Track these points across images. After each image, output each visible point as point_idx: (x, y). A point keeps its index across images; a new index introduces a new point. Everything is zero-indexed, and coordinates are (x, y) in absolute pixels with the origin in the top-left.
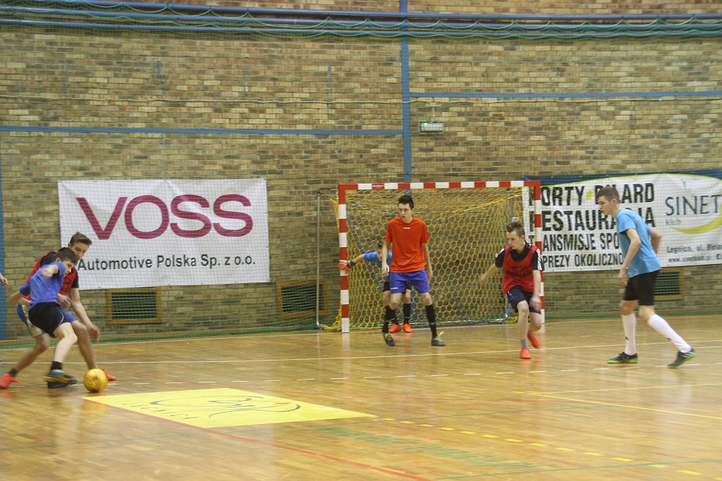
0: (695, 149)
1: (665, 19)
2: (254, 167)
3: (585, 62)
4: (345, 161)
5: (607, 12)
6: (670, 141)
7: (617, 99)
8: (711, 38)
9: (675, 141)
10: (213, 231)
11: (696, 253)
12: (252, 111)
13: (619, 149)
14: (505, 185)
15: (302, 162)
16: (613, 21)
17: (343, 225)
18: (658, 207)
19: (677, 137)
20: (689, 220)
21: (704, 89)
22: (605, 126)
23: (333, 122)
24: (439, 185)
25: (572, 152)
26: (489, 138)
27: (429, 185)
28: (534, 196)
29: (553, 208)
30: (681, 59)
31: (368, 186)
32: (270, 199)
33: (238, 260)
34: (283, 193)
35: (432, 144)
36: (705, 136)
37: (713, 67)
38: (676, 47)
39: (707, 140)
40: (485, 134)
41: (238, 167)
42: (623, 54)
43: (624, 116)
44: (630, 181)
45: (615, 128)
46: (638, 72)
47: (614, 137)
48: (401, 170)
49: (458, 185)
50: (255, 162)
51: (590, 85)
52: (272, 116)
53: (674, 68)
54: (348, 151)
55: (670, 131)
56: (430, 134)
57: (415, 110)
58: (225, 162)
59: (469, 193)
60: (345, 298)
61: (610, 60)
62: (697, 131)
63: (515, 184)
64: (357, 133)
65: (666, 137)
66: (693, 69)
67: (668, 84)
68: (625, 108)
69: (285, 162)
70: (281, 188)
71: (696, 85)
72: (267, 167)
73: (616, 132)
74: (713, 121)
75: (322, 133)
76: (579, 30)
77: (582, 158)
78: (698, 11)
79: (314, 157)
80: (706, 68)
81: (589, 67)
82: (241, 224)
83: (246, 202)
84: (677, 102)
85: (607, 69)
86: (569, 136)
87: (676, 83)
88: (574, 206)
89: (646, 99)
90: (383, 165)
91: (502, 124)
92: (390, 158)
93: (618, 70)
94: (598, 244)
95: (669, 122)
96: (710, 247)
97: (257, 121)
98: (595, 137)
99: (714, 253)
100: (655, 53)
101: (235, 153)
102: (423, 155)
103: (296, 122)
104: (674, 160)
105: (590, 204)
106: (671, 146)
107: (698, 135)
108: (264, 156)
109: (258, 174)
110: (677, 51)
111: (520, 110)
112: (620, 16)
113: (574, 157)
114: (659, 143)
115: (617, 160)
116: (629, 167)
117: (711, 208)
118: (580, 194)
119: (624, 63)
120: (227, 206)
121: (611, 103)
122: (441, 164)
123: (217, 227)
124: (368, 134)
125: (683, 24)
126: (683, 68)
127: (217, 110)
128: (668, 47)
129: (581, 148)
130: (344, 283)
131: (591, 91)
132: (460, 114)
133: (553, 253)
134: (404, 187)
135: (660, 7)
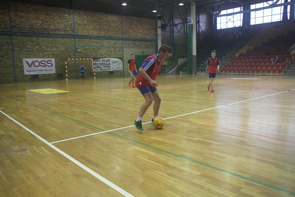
0: (115, 55)
1: (111, 37)
2: (52, 56)
3: (100, 42)
4: (66, 56)
8: (117, 40)
10: (47, 66)
11: (116, 69)
12: (52, 48)
13: (105, 54)
14: (90, 59)
15: (60, 56)
16: (104, 37)
17: (66, 65)
18: (111, 62)
19: (113, 53)
20: (115, 64)
22: (103, 51)
23: (64, 50)
24: (80, 59)
26: (87, 52)
27: (79, 59)
28: (94, 61)
29: (96, 62)
30: (113, 42)
31: (70, 59)
32: (55, 61)
33: (51, 70)
35: (79, 53)
37: (117, 43)
39: (117, 53)
40: (86, 52)
41: (50, 56)
42: (105, 41)
43: (106, 50)
44: (107, 59)
46: (107, 44)
48: (74, 57)
49: (83, 59)
50: (53, 56)
52: (55, 49)
53: (112, 43)
54: (67, 54)
56: (79, 52)
57: (76, 48)
58: (48, 56)
60: (67, 75)
61: (103, 42)
62: (115, 52)
63: (91, 59)
64: (68, 51)
65: (111, 53)
66: (115, 44)
67: (111, 46)
69: (57, 56)
70: (57, 59)
71: (115, 46)
72: (54, 56)
73: (105, 52)
75: (63, 51)
76: (99, 38)
77: (100, 55)
78: (115, 36)
79: (62, 55)
82: (51, 65)
83: (52, 62)
84: (113, 48)
86: (98, 52)
88: (99, 62)
89: (109, 48)
90: (72, 56)
91: (89, 50)
92: (73, 55)
93: (105, 43)
94: (103, 67)
95: (112, 51)
97: (53, 50)
98: (102, 53)
99: (118, 69)
100: (110, 41)
101: (49, 54)
102: (78, 55)
103: (59, 50)
104: (112, 56)
105: (101, 62)
106: (112, 54)
108: (54, 55)
109: (53, 57)
110: (112, 41)
111: (91, 49)
115: (105, 56)
116: (107, 57)
117: (117, 63)
118: (100, 60)
120: (49, 62)
121: (104, 48)
122: (80, 56)
123: (47, 65)
124: (70, 52)
125: (113, 38)
127: (47, 48)
130: (67, 73)
131: (101, 46)
132: (83, 49)
133: (96, 69)
134: (75, 59)
135: (110, 35)
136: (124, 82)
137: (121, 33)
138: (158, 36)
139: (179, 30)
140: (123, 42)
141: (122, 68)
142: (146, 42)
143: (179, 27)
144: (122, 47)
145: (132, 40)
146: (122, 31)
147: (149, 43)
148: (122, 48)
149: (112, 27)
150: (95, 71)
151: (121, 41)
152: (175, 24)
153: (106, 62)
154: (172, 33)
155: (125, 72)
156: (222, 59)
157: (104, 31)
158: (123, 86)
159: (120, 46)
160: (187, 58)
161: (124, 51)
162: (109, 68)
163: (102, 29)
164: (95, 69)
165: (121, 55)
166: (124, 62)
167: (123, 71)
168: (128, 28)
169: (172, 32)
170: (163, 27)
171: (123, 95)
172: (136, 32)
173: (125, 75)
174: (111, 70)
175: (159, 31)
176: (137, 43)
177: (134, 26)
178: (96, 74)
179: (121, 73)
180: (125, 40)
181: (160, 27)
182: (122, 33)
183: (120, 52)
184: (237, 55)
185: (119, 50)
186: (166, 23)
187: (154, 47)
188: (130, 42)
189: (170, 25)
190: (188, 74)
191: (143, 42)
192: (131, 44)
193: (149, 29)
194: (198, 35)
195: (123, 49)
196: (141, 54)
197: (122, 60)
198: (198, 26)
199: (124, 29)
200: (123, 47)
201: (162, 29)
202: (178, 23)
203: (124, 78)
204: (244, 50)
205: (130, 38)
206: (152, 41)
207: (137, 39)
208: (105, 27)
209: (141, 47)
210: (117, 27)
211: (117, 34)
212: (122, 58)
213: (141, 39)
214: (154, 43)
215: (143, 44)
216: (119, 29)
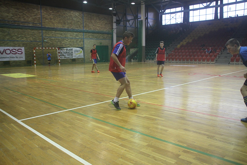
0: (77, 45)
1: (73, 30)
3: (64, 34)
8: (78, 32)
10: (17, 54)
11: (77, 57)
12: (22, 38)
13: (69, 44)
14: (55, 48)
15: (29, 45)
16: (67, 29)
17: (35, 53)
18: (73, 51)
19: (75, 43)
20: (77, 53)
22: (67, 42)
23: (33, 40)
24: (47, 48)
26: (53, 43)
27: (46, 48)
28: (59, 50)
29: (61, 51)
30: (75, 34)
31: (38, 48)
32: (25, 50)
33: (21, 57)
34: (27, 49)
35: (46, 43)
37: (79, 35)
42: (69, 33)
43: (69, 40)
44: (70, 48)
46: (70, 36)
48: (42, 46)
49: (49, 48)
50: (22, 45)
52: (25, 39)
53: (75, 35)
54: (35, 44)
57: (43, 39)
58: (19, 45)
59: (50, 49)
60: (35, 62)
61: (67, 34)
64: (36, 41)
66: (77, 36)
69: (27, 45)
70: (26, 48)
71: (77, 37)
72: (24, 45)
75: (31, 41)
76: (63, 30)
77: (64, 45)
78: (77, 29)
79: (31, 44)
82: (21, 53)
83: (22, 50)
84: (75, 39)
86: (63, 43)
87: (75, 37)
88: (63, 51)
89: (71, 39)
90: (40, 46)
91: (54, 41)
92: (40, 45)
94: (66, 56)
95: (74, 41)
96: (79, 56)
97: (23, 40)
100: (72, 33)
101: (20, 44)
102: (45, 44)
103: (28, 40)
104: (75, 46)
105: (65, 51)
107: (77, 43)
108: (24, 44)
109: (23, 46)
110: (75, 33)
111: (57, 39)
114: (73, 44)
115: (68, 46)
116: (70, 46)
117: (79, 51)
118: (64, 50)
120: (19, 50)
121: (67, 39)
122: (47, 46)
123: (18, 53)
124: (38, 42)
125: (75, 30)
127: (17, 38)
128: (74, 33)
130: (35, 60)
131: (65, 37)
132: (49, 39)
133: (61, 57)
134: (42, 48)
135: (73, 28)
136: (85, 68)
138: (114, 29)
139: (131, 25)
140: (84, 35)
141: (83, 56)
142: (103, 35)
143: (131, 22)
145: (92, 33)
146: (83, 25)
147: (105, 36)
148: (83, 39)
149: (75, 22)
150: (59, 59)
151: (82, 33)
152: (128, 20)
153: (70, 51)
154: (125, 27)
155: (86, 60)
157: (68, 25)
158: (83, 71)
159: (81, 37)
160: (138, 48)
161: (85, 42)
162: (71, 56)
163: (66, 22)
164: (59, 57)
165: (82, 45)
166: (85, 51)
167: (84, 59)
168: (88, 22)
170: (118, 22)
171: (84, 79)
172: (95, 26)
173: (85, 62)
174: (74, 58)
175: (115, 25)
176: (96, 35)
177: (93, 21)
178: (60, 61)
179: (82, 60)
180: (86, 33)
181: (115, 22)
182: (83, 27)
183: (81, 43)
184: (179, 46)
185: (81, 41)
186: (120, 19)
187: (110, 39)
188: (90, 34)
189: (124, 21)
190: (138, 62)
192: (91, 36)
193: (106, 23)
194: (147, 29)
195: (84, 41)
196: (99, 45)
197: (83, 50)
198: (147, 22)
199: (85, 23)
200: (84, 39)
201: (117, 24)
202: (131, 19)
203: (84, 65)
204: (184, 43)
205: (90, 31)
206: (108, 34)
207: (95, 32)
208: (69, 21)
209: (99, 38)
210: (79, 21)
211: (79, 27)
212: (83, 48)
213: (99, 32)
214: (110, 35)
215: (100, 36)
216: (80, 23)
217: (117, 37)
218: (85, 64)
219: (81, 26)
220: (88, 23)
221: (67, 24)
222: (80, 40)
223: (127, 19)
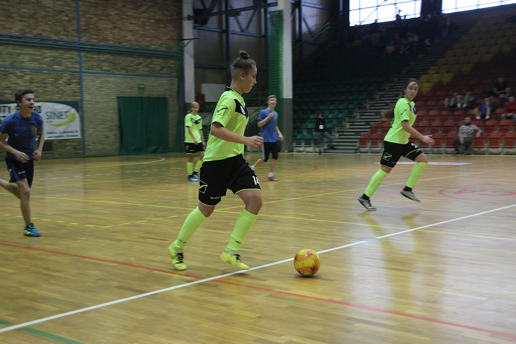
0: (58, 93)
1: (42, 40)
3: (9, 54)
5: (17, 34)
6: (47, 89)
7: (25, 71)
8: (63, 49)
9: (49, 89)
11: (59, 134)
16: (20, 38)
19: (50, 88)
20: (56, 121)
21: (60, 69)
22: (19, 81)
25: (6, 91)
30: (51, 56)
36: (61, 88)
37: (64, 61)
38: (47, 51)
39: (62, 90)
42: (26, 52)
43: (27, 77)
45: (24, 82)
46: (32, 60)
47: (23, 86)
51: (11, 64)
53: (47, 60)
55: (47, 85)
61: (19, 54)
62: (59, 86)
65: (46, 87)
66: (55, 61)
67: (45, 66)
68: (28, 74)
71: (57, 67)
73: (24, 84)
74: (65, 82)
76: (5, 40)
77: (10, 94)
78: (56, 38)
80: (60, 61)
81: (11, 56)
84: (49, 73)
85: (20, 57)
86: (3, 84)
87: (49, 66)
89: (37, 71)
93: (24, 58)
95: (46, 81)
96: (65, 132)
98: (15, 86)
99: (66, 134)
100: (39, 53)
104: (49, 97)
106: (48, 91)
107: (58, 87)
110: (49, 53)
112: (23, 36)
113: (6, 93)
114: (43, 89)
117: (64, 116)
118: (9, 109)
119: (27, 56)
121: (22, 72)
125: (50, 42)
126: (52, 60)
128: (44, 51)
129: (9, 90)
131: (13, 66)
135: (40, 34)
136: (85, 172)
137: (73, 30)
138: (186, 42)
139: (244, 27)
140: (81, 57)
141: (79, 134)
142: (149, 60)
143: (244, 18)
144: (78, 72)
145: (109, 53)
146: (79, 25)
147: (158, 63)
148: (77, 75)
149: (48, 12)
151: (74, 54)
152: (233, 10)
154: (224, 35)
155: (89, 145)
156: (364, 108)
157: (21, 21)
158: (80, 185)
159: (71, 68)
161: (85, 84)
163: (13, 13)
165: (76, 96)
166: (86, 115)
167: (82, 142)
168: (95, 15)
169: (224, 32)
170: (200, 17)
171: (79, 212)
172: (121, 29)
173: (87, 154)
175: (188, 28)
176: (124, 61)
177: (113, 12)
179: (74, 147)
180: (88, 52)
181: (189, 18)
182: (78, 31)
183: (73, 86)
185: (70, 79)
186: (208, 5)
187: (173, 74)
188: (102, 57)
189: (220, 13)
191: (141, 60)
192: (106, 64)
193: (158, 21)
194: (297, 40)
195: (81, 79)
196: (135, 93)
197: (77, 109)
198: (299, 16)
199: (83, 19)
200: (80, 72)
201: (195, 22)
202: (242, 6)
203: (85, 162)
205: (102, 46)
206: (165, 56)
207: (122, 49)
208: (24, 8)
209: (137, 73)
210: (63, 12)
211: (63, 33)
212: (80, 104)
213: (135, 49)
214: (172, 62)
215: (140, 64)
216: (67, 16)
217: (198, 67)
218: (87, 159)
219: (71, 28)
220: (95, 19)
221: (19, 18)
222: (67, 76)
223: (229, 9)
